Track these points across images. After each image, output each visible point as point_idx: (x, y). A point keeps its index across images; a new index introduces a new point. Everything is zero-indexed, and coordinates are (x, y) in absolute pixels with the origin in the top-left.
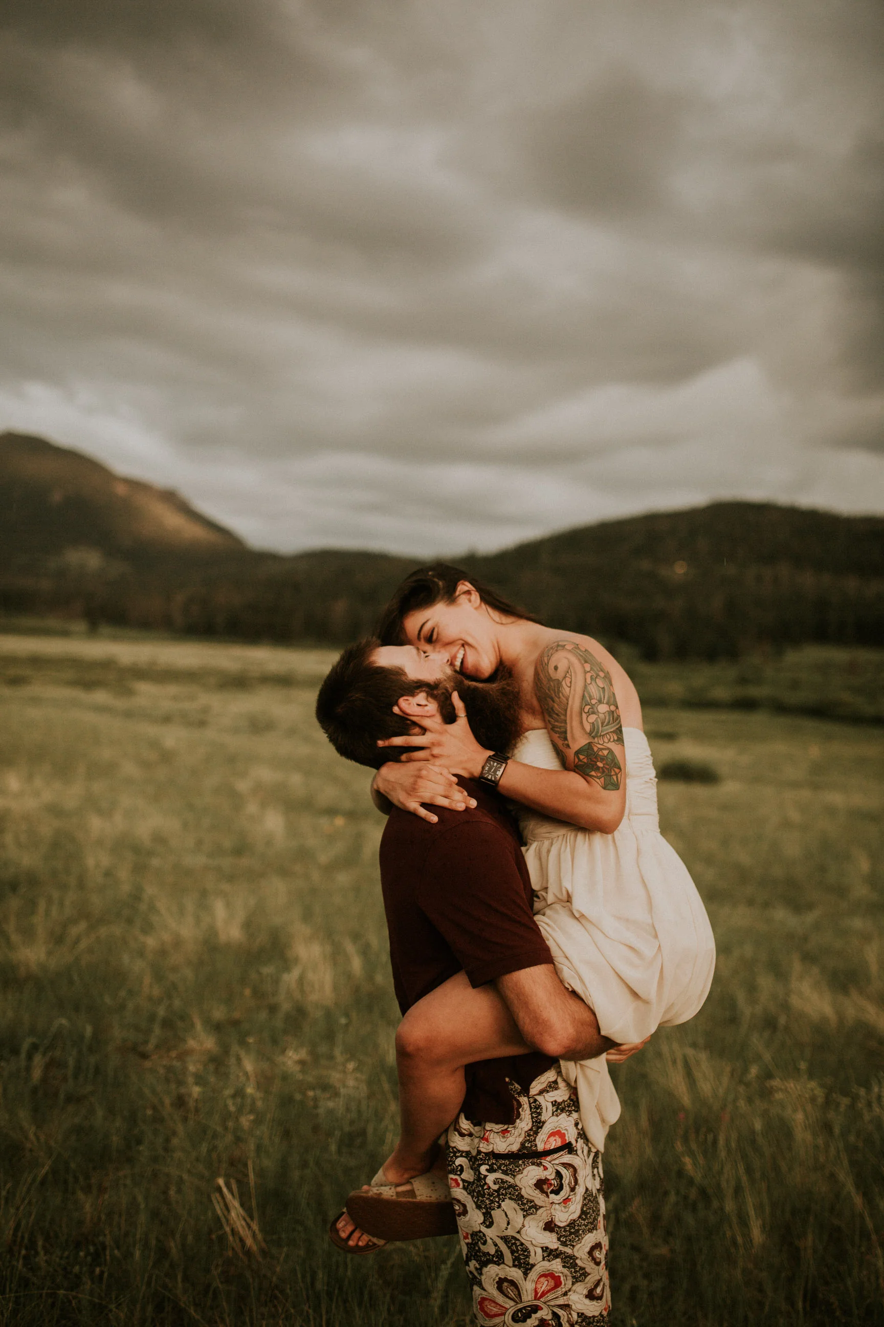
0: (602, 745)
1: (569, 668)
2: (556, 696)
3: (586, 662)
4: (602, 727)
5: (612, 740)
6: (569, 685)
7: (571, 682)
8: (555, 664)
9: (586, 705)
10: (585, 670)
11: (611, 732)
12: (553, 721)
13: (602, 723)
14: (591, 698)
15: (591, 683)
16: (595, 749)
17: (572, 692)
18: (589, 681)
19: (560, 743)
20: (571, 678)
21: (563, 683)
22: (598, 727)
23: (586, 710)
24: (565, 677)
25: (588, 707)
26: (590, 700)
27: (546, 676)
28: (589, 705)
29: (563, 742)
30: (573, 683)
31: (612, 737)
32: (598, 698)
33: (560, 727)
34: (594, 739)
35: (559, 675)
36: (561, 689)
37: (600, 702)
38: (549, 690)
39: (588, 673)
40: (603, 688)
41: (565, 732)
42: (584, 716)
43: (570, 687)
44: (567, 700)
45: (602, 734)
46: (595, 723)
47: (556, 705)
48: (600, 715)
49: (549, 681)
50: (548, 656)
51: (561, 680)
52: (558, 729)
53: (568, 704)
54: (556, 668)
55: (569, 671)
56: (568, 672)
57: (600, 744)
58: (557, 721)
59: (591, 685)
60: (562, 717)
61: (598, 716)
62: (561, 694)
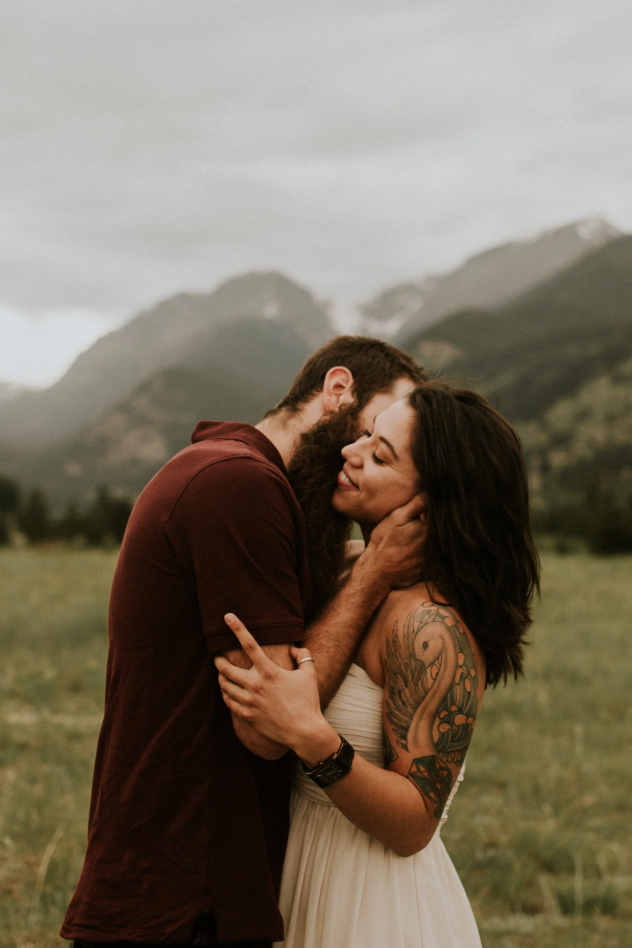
0: (444, 763)
1: (441, 653)
2: (413, 680)
3: (461, 651)
4: (451, 742)
5: (455, 760)
6: (434, 676)
7: (437, 674)
8: (426, 640)
9: (444, 709)
10: (457, 663)
11: (457, 750)
12: (394, 706)
13: (453, 737)
14: (453, 703)
15: (459, 684)
16: (437, 766)
17: (435, 686)
18: (457, 680)
19: (393, 737)
20: (439, 669)
21: (428, 670)
22: (447, 742)
23: (442, 716)
24: (433, 664)
25: (444, 713)
26: (451, 705)
27: (408, 647)
28: (447, 710)
29: (399, 739)
30: (440, 674)
31: (456, 757)
32: (459, 706)
33: (400, 720)
34: (439, 753)
35: (427, 656)
36: (422, 677)
37: (460, 711)
38: (406, 667)
39: (460, 668)
40: (469, 693)
41: (407, 729)
42: (437, 721)
43: (435, 680)
44: (426, 693)
45: (449, 750)
46: (445, 734)
47: (407, 691)
48: (454, 727)
49: (410, 655)
50: (421, 622)
51: (427, 664)
52: (396, 720)
53: (424, 698)
54: (425, 645)
55: (440, 658)
56: (438, 659)
57: (442, 761)
58: (399, 711)
59: (458, 687)
60: (410, 710)
61: (452, 727)
62: (420, 683)
